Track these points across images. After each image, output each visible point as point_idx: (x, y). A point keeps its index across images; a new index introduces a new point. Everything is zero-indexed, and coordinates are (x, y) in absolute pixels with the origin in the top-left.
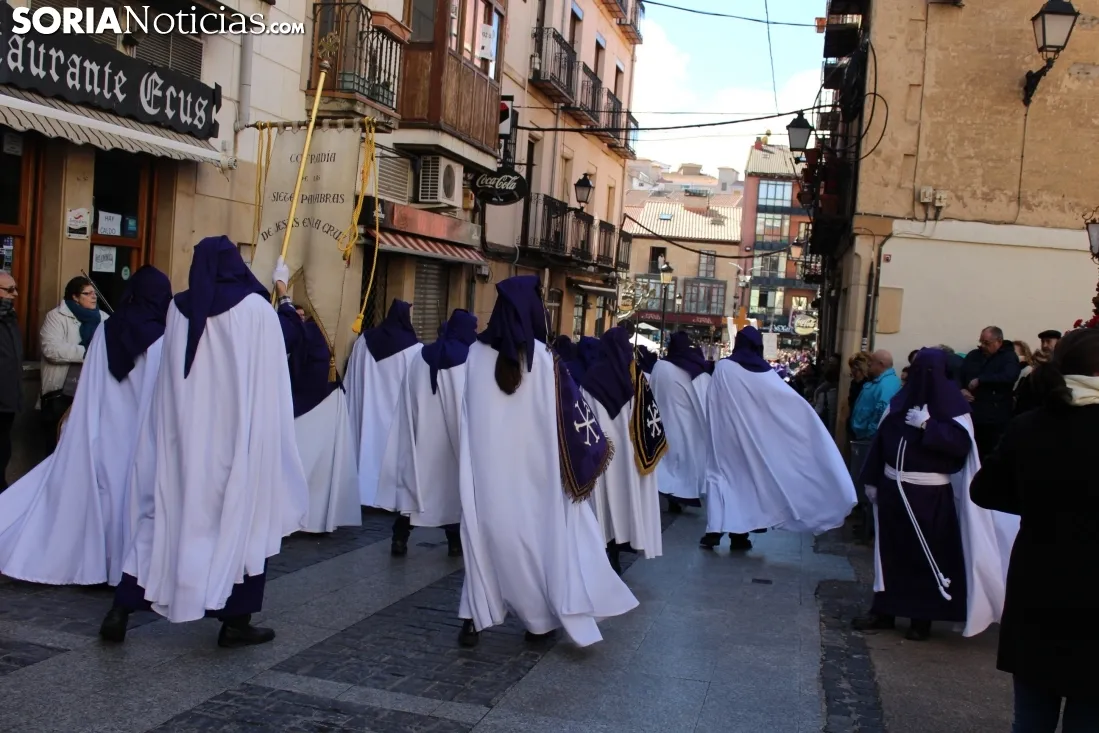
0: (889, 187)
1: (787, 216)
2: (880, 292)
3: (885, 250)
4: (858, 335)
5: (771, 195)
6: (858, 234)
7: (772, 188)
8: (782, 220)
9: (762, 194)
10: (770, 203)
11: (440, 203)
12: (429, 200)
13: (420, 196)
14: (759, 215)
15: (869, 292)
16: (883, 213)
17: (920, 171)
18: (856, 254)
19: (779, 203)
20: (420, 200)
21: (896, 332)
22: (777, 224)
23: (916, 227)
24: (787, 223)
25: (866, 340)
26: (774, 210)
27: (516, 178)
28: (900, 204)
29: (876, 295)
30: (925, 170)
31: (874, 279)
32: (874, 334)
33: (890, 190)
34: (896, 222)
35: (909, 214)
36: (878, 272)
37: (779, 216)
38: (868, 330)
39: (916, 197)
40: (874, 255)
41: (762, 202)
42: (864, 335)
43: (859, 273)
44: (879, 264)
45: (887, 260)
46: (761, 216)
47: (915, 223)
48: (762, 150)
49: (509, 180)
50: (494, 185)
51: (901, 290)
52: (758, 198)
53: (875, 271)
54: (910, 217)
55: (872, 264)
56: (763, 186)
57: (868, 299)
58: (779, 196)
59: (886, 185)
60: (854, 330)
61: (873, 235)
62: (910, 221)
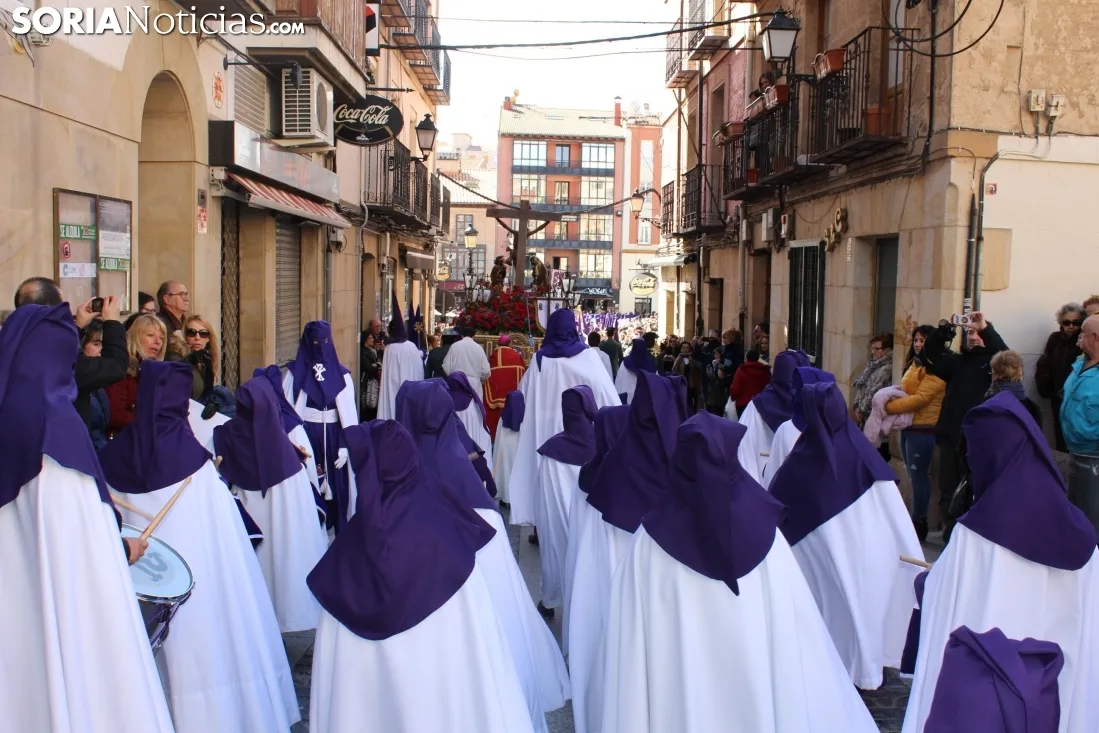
0: (991, 91)
1: (543, 177)
2: (984, 234)
3: (989, 178)
4: (958, 294)
5: (526, 155)
6: (952, 157)
7: (526, 148)
8: (538, 180)
9: (517, 154)
10: (526, 163)
11: (312, 137)
12: (298, 134)
13: (284, 128)
14: (516, 176)
15: (970, 235)
16: (983, 126)
17: (1026, 68)
18: (951, 184)
19: (534, 163)
20: (285, 133)
21: (1005, 288)
22: (534, 184)
23: (1026, 145)
24: (543, 184)
25: (970, 302)
26: (529, 170)
27: (387, 109)
28: (1004, 115)
29: (980, 239)
30: (1032, 67)
31: (976, 218)
32: (979, 292)
33: (992, 93)
34: (1001, 139)
35: (1016, 127)
36: (981, 206)
37: (535, 176)
38: (970, 288)
39: (1026, 106)
40: (975, 184)
41: (517, 163)
42: (967, 295)
43: (955, 210)
44: (981, 197)
45: (993, 192)
46: (517, 176)
47: (1024, 140)
48: (511, 110)
49: (377, 111)
50: (358, 119)
51: (1009, 231)
52: (513, 159)
53: (977, 207)
54: (1018, 131)
55: (973, 196)
56: (517, 145)
57: (970, 245)
58: (534, 156)
59: (986, 89)
60: (951, 288)
61: (973, 157)
62: (1017, 138)
